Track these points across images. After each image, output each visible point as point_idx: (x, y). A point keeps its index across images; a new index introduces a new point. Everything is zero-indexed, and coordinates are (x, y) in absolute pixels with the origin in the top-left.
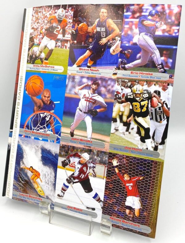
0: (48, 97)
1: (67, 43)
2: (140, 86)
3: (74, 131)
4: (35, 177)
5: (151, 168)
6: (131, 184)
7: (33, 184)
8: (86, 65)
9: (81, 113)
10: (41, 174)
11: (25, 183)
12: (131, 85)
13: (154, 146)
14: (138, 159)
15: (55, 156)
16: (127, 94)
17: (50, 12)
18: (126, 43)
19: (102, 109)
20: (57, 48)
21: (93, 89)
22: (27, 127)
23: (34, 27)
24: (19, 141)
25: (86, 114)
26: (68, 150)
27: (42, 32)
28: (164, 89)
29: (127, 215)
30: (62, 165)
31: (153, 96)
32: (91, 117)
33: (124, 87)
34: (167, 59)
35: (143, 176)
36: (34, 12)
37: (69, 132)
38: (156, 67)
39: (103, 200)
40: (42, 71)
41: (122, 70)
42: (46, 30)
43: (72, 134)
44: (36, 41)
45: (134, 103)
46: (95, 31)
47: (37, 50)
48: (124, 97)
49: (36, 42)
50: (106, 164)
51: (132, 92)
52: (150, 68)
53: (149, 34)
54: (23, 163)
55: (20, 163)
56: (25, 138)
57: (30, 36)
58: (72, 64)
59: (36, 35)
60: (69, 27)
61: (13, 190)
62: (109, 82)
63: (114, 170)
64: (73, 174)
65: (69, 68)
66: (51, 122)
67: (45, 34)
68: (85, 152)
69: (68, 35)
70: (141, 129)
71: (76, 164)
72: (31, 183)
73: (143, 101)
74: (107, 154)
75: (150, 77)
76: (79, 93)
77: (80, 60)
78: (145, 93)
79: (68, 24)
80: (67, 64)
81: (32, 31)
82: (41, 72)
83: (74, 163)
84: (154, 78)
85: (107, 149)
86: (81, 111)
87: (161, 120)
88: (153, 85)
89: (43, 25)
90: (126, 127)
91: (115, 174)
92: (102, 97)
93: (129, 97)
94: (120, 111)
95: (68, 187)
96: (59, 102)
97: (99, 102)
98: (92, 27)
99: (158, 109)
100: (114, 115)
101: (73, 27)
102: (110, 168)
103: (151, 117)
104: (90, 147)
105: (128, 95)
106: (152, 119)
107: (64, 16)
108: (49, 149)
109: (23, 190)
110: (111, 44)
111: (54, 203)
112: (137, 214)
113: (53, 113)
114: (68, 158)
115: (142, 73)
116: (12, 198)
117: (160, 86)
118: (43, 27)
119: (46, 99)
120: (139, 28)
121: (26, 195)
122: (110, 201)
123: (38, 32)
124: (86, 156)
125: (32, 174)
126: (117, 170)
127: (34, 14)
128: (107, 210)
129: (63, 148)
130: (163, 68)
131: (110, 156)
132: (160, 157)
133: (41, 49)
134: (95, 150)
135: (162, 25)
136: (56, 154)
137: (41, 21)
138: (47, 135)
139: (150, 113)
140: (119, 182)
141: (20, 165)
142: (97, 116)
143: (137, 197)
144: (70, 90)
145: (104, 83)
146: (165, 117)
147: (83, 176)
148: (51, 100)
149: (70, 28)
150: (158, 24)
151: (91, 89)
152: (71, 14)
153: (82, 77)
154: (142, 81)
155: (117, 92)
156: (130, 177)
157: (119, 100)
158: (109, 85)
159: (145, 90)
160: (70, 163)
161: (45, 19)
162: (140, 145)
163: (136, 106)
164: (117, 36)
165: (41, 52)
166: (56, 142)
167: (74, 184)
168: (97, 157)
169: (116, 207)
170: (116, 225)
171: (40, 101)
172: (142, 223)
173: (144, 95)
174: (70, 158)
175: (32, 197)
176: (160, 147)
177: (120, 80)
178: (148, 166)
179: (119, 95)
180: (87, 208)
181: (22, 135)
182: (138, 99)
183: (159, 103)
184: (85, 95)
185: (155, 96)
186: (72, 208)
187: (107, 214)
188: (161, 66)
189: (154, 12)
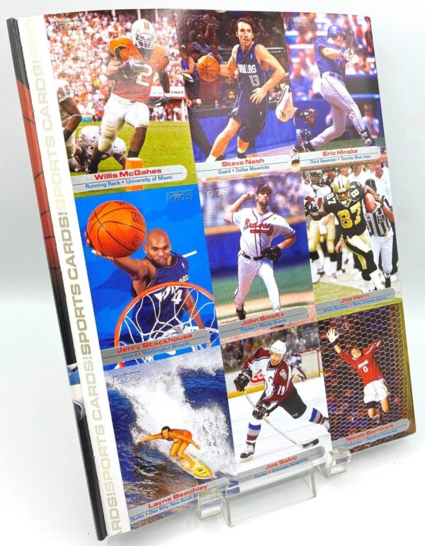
0: (165, 248)
1: (179, 107)
2: (344, 177)
3: (243, 306)
4: (180, 447)
5: (388, 319)
6: (366, 362)
7: (178, 463)
8: (234, 153)
9: (248, 261)
10: (192, 433)
11: (156, 474)
12: (328, 178)
13: (384, 280)
14: (366, 313)
15: (217, 375)
16: (325, 198)
17: (111, 29)
18: (303, 96)
19: (287, 241)
20: (157, 120)
21: (261, 204)
22: (125, 338)
23: (65, 72)
24: (111, 382)
25: (259, 262)
26: (242, 350)
27: (97, 83)
28: (379, 175)
29: (372, 419)
30: (237, 388)
31: (366, 191)
32: (270, 264)
33: (318, 184)
34: (372, 120)
35: (380, 338)
36: (51, 27)
37: (234, 311)
38: (359, 137)
39: (327, 416)
40: (128, 188)
41: (307, 151)
42: (110, 77)
43: (241, 314)
44: (86, 110)
45: (341, 213)
46: (236, 73)
47: (96, 135)
48: (322, 206)
49: (87, 114)
50: (317, 347)
51: (332, 191)
52: (351, 141)
53: (336, 75)
54: (140, 430)
55: (130, 435)
56: (126, 368)
57: (59, 98)
58: (204, 155)
59: (80, 93)
60: (175, 66)
61: (129, 509)
62: (289, 181)
63: (334, 350)
64: (264, 395)
65: (199, 165)
66: (188, 303)
67: (110, 89)
68: (276, 339)
69: (176, 85)
70: (360, 257)
71: (264, 371)
72: (173, 464)
73: (352, 204)
74: (316, 327)
75: (354, 157)
76: (234, 220)
77: (220, 143)
78: (353, 189)
79: (171, 59)
80: (192, 158)
81: (63, 83)
82: (128, 191)
83: (261, 371)
84: (361, 157)
85: (314, 316)
86: (249, 257)
87: (385, 231)
88: (362, 170)
89: (97, 64)
90: (335, 263)
91: (337, 358)
92: (283, 216)
93: (329, 203)
94: (321, 235)
95: (258, 428)
96: (195, 252)
97: (279, 227)
98: (227, 65)
99: (377, 213)
100: (312, 245)
101: (185, 65)
102: (327, 350)
103: (370, 231)
104: (282, 326)
105: (328, 198)
106: (371, 234)
107: (155, 39)
108: (199, 367)
109: (155, 494)
110: (273, 99)
111: (235, 479)
112: (385, 408)
113: (187, 282)
114: (246, 366)
115: (341, 152)
116: (132, 528)
117: (372, 171)
118: (98, 70)
119: (161, 253)
120: (318, 62)
121: (167, 498)
122: (340, 410)
123: (85, 86)
124: (279, 347)
125: (172, 442)
126: (337, 349)
127: (53, 35)
128: (338, 430)
129: (228, 351)
130: (369, 136)
131: (321, 328)
132: (396, 296)
133: (108, 130)
134: (293, 327)
135: (351, 56)
136: (217, 371)
137: (85, 54)
138: (185, 337)
139: (368, 223)
140: (346, 368)
141: (132, 438)
142: (281, 257)
143: (380, 379)
144: (214, 218)
145: (279, 186)
146: (390, 224)
147: (283, 389)
148: (175, 254)
149: (177, 68)
150: (346, 54)
151: (258, 204)
152: (170, 33)
153: (233, 182)
154: (345, 167)
155: (308, 198)
156: (361, 350)
157: (315, 214)
158: (289, 188)
159: (352, 184)
160: (251, 376)
161: (98, 48)
162: (365, 287)
163: (344, 217)
164: (282, 82)
165: (111, 138)
166: (210, 345)
167: (271, 413)
168: (299, 339)
169: (351, 414)
170: (358, 447)
171: (146, 263)
172: (396, 419)
173: (352, 194)
174: (250, 365)
175: (181, 495)
176: (393, 278)
177: (308, 172)
178: (384, 318)
179: (312, 202)
180: (305, 446)
181: (115, 365)
182: (344, 203)
183: (377, 201)
184: (247, 221)
185: (368, 191)
186: (276, 464)
187: (341, 436)
188: (365, 133)
189: (334, 29)
